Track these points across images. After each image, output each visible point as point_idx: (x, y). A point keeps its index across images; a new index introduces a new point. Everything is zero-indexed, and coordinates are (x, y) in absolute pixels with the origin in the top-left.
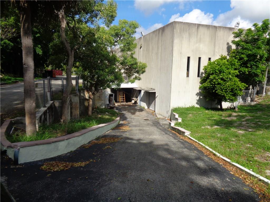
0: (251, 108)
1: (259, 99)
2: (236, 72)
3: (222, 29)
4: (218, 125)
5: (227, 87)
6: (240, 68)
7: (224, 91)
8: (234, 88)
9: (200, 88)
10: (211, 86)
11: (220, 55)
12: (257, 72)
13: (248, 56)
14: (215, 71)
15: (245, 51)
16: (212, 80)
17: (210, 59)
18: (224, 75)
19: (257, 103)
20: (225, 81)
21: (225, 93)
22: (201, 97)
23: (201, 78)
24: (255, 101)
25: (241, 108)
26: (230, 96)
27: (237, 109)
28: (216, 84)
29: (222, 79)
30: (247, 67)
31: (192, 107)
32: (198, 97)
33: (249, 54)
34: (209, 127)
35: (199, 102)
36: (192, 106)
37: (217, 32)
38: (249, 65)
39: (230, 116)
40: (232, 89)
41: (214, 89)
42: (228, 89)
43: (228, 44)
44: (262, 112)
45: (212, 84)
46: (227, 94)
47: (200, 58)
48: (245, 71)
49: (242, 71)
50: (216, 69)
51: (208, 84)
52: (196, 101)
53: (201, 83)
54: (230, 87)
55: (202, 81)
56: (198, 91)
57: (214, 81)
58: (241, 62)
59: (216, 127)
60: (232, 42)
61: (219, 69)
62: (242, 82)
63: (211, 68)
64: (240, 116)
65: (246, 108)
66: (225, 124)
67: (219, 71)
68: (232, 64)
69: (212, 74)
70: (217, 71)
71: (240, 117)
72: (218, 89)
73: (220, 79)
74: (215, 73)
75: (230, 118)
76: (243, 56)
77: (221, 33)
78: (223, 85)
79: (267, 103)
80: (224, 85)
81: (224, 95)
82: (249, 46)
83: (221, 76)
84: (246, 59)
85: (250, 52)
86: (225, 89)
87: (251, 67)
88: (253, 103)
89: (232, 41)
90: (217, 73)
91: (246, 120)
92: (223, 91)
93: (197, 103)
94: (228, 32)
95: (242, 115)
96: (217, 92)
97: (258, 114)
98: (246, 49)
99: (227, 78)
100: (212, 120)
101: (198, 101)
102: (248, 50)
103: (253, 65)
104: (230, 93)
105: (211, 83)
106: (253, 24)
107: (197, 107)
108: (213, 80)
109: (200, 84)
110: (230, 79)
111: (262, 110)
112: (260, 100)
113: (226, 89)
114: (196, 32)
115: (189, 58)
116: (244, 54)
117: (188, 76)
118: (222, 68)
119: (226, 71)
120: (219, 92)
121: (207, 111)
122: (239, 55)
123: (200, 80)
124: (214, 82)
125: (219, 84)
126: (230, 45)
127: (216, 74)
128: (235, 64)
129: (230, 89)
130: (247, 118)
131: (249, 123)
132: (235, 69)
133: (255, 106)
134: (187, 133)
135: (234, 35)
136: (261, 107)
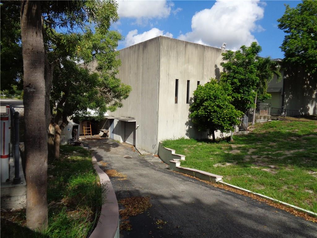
0: (247, 138)
1: (250, 128)
2: (230, 98)
3: (210, 49)
4: (229, 162)
5: (225, 115)
6: (232, 94)
7: (222, 120)
8: (232, 116)
9: (190, 116)
10: (206, 114)
11: (211, 78)
12: (250, 98)
13: (241, 81)
14: (210, 97)
15: (237, 75)
16: (206, 108)
17: (198, 82)
18: (219, 101)
19: (250, 132)
20: (221, 108)
21: (222, 122)
22: (191, 127)
23: (190, 105)
24: (248, 130)
25: (237, 139)
26: (228, 125)
27: (232, 140)
28: (212, 112)
29: (218, 106)
30: (239, 93)
31: (182, 139)
32: (188, 126)
33: (242, 79)
34: (220, 165)
35: (189, 133)
36: (182, 137)
37: (205, 52)
38: (241, 91)
39: (231, 149)
40: (230, 118)
41: (208, 117)
42: (226, 117)
43: (216, 66)
44: (261, 143)
45: (207, 112)
46: (225, 124)
47: (188, 81)
48: (238, 97)
49: (235, 97)
50: (210, 95)
51: (202, 112)
52: (185, 132)
53: (191, 110)
54: (228, 116)
55: (192, 107)
56: (187, 119)
57: (210, 108)
58: (233, 87)
59: (228, 164)
60: (221, 65)
61: (213, 94)
62: (238, 110)
63: (205, 93)
64: (241, 148)
65: (241, 139)
66: (234, 159)
67: (214, 97)
68: (226, 90)
69: (207, 100)
70: (212, 97)
71: (243, 149)
72: (215, 117)
73: (215, 106)
74: (209, 99)
75: (232, 151)
76: (235, 80)
77: (209, 54)
78: (219, 113)
79: (259, 132)
80: (221, 113)
81: (221, 124)
82: (241, 69)
83: (217, 102)
84: (239, 84)
85: (242, 77)
86: (222, 117)
87: (244, 93)
88: (246, 133)
89: (221, 63)
90: (212, 99)
91: (252, 153)
92: (220, 120)
93: (187, 134)
94: (216, 53)
95: (243, 147)
96: (213, 121)
97: (258, 145)
98: (237, 73)
99: (224, 105)
100: (216, 155)
101: (188, 131)
102: (240, 74)
103: (245, 91)
104: (228, 123)
105: (205, 110)
106: (241, 46)
107: (187, 139)
108: (208, 106)
109: (189, 112)
110: (227, 106)
111: (260, 140)
112: (252, 129)
113: (224, 118)
114: (184, 51)
115: (177, 81)
116: (236, 79)
117: (176, 102)
118: (217, 94)
119: (220, 97)
120: (215, 121)
121: (200, 144)
122: (230, 79)
123: (190, 107)
124: (210, 110)
125: (215, 112)
126: (218, 67)
127: (211, 101)
128: (228, 88)
129: (228, 117)
130: (251, 151)
131: (260, 158)
132: (228, 95)
133: (249, 136)
134: (219, 179)
135: (224, 57)
136: (256, 136)
